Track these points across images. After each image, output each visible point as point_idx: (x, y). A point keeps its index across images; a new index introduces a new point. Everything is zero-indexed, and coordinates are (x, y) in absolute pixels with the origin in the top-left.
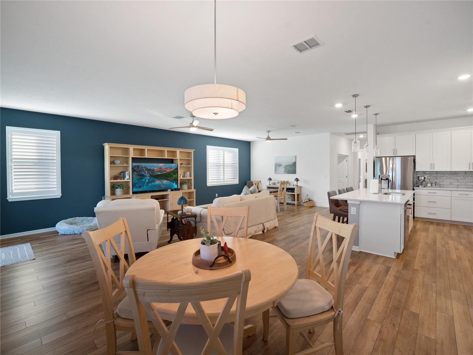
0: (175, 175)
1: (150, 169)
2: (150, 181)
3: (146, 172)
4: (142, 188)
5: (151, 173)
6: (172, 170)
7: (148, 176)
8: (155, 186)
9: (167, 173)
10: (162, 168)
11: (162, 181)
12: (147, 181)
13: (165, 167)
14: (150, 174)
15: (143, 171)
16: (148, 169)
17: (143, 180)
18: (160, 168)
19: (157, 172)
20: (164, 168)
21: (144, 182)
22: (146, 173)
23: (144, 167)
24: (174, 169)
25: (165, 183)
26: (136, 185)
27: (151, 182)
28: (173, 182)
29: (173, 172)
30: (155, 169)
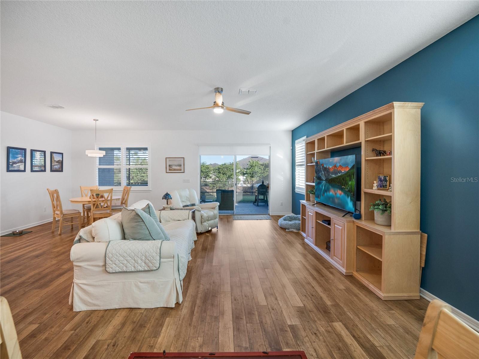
0: (350, 181)
1: (326, 168)
3: (323, 172)
5: (327, 175)
6: (347, 170)
7: (324, 180)
9: (342, 176)
10: (337, 165)
13: (339, 163)
14: (326, 177)
16: (324, 167)
18: (335, 166)
19: (332, 173)
20: (339, 165)
22: (323, 175)
23: (321, 165)
24: (350, 167)
29: (348, 175)
30: (331, 167)
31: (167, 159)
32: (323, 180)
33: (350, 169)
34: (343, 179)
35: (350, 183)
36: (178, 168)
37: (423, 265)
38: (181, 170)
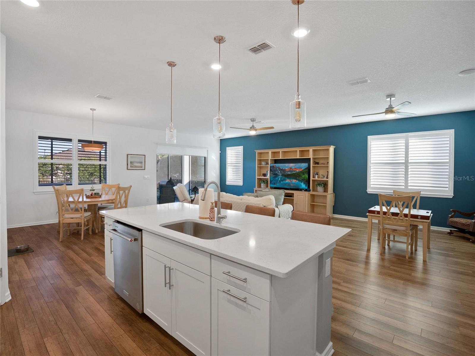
0: (303, 175)
1: (282, 169)
2: (282, 179)
3: (279, 171)
4: (276, 185)
5: (283, 173)
6: (301, 170)
7: (281, 175)
8: (286, 184)
9: (296, 173)
10: (292, 168)
11: (292, 181)
12: (280, 179)
13: (294, 167)
14: (282, 173)
15: (277, 170)
16: (280, 169)
17: (277, 178)
18: (291, 168)
19: (287, 172)
20: (294, 168)
21: (278, 180)
22: (279, 173)
23: (278, 167)
24: (303, 169)
25: (294, 182)
26: (272, 182)
27: (282, 181)
28: (302, 182)
29: (303, 172)
30: (286, 169)
31: (129, 155)
32: (279, 175)
33: (303, 170)
34: (298, 175)
35: (303, 176)
36: (139, 165)
37: (334, 205)
38: (142, 167)
